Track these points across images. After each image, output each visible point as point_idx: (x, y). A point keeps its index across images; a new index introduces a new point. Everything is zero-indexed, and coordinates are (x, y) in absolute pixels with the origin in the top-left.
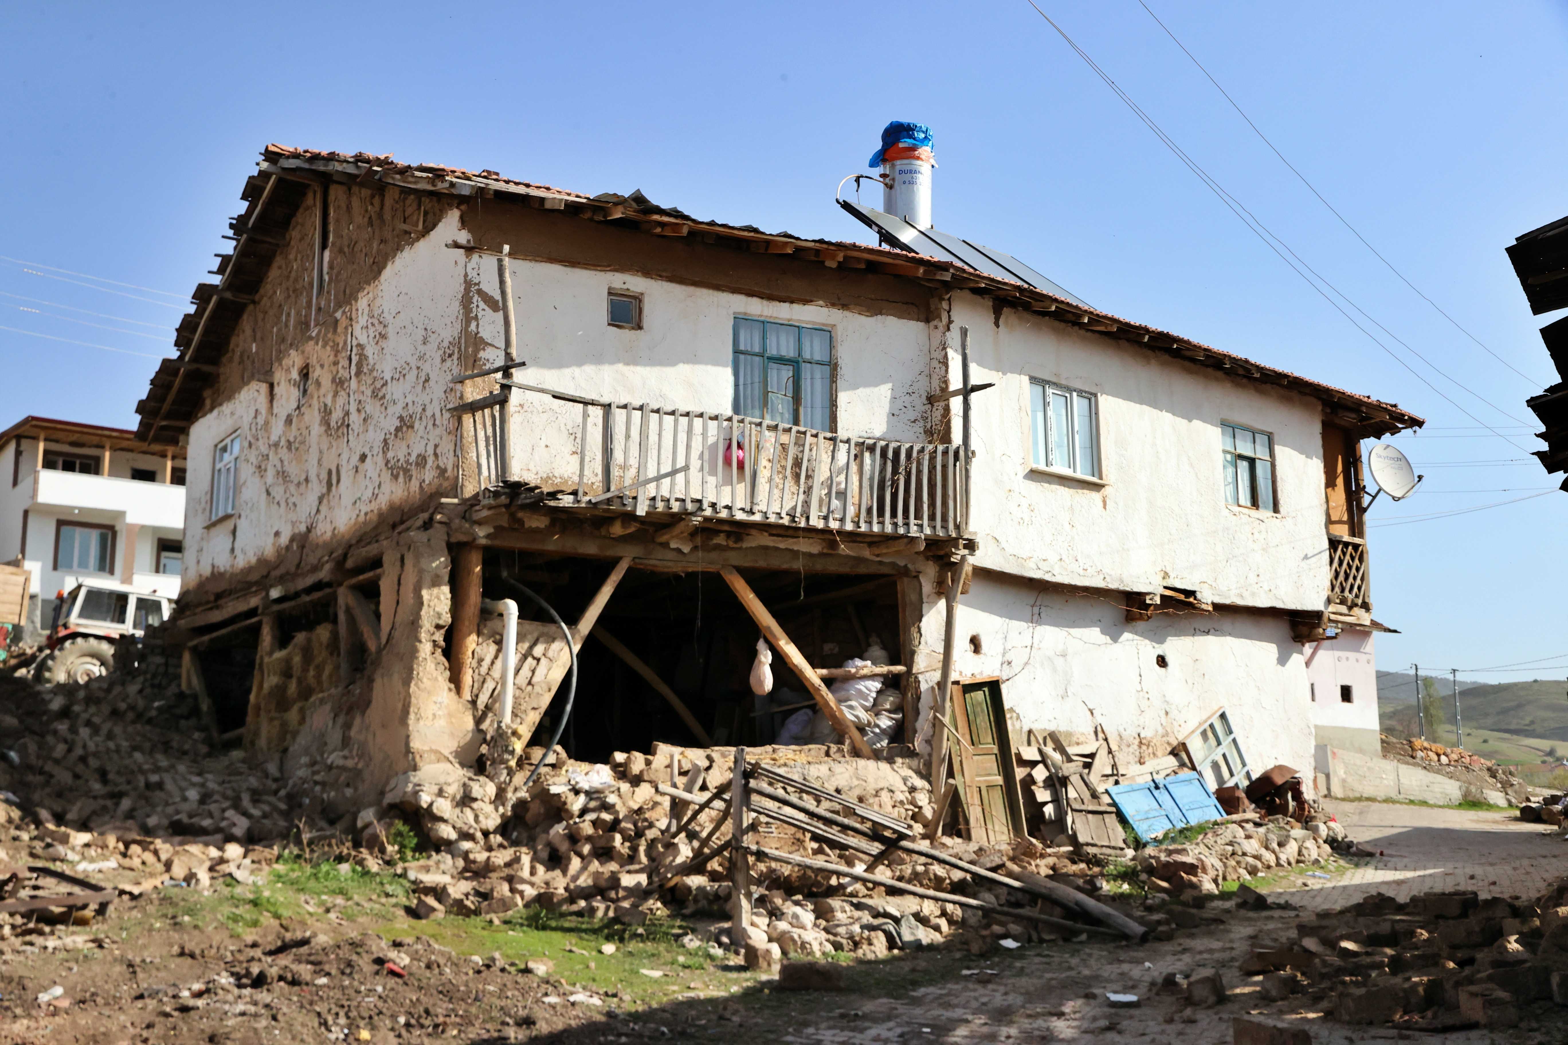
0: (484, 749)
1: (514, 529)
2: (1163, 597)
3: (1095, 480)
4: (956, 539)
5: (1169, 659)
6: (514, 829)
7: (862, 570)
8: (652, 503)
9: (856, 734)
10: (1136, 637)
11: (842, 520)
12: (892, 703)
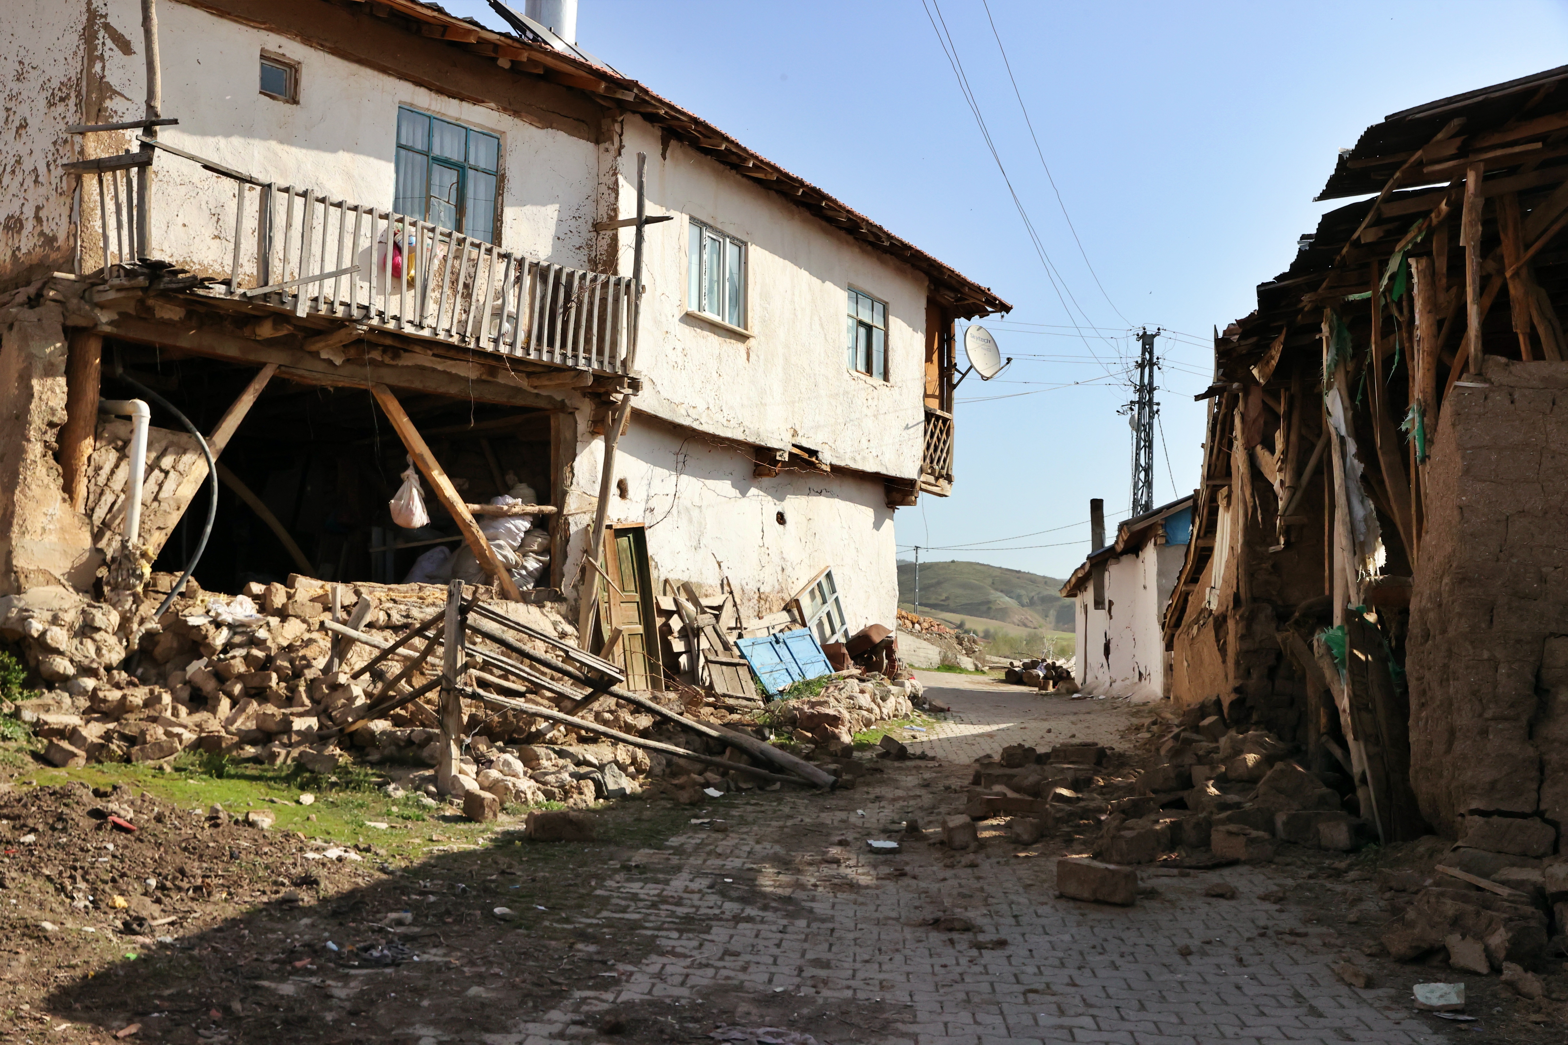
0: (103, 572)
1: (145, 319)
2: (790, 454)
3: (741, 330)
4: (622, 377)
5: (787, 517)
6: (138, 666)
7: (519, 401)
8: (314, 304)
9: (505, 575)
10: (761, 493)
11: (512, 345)
12: (540, 545)
